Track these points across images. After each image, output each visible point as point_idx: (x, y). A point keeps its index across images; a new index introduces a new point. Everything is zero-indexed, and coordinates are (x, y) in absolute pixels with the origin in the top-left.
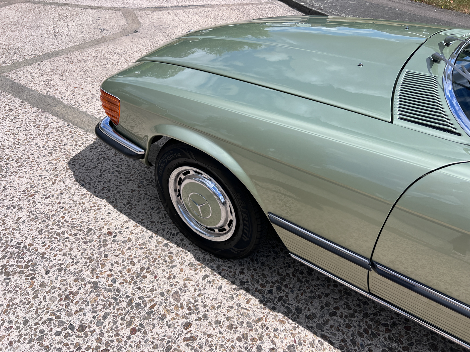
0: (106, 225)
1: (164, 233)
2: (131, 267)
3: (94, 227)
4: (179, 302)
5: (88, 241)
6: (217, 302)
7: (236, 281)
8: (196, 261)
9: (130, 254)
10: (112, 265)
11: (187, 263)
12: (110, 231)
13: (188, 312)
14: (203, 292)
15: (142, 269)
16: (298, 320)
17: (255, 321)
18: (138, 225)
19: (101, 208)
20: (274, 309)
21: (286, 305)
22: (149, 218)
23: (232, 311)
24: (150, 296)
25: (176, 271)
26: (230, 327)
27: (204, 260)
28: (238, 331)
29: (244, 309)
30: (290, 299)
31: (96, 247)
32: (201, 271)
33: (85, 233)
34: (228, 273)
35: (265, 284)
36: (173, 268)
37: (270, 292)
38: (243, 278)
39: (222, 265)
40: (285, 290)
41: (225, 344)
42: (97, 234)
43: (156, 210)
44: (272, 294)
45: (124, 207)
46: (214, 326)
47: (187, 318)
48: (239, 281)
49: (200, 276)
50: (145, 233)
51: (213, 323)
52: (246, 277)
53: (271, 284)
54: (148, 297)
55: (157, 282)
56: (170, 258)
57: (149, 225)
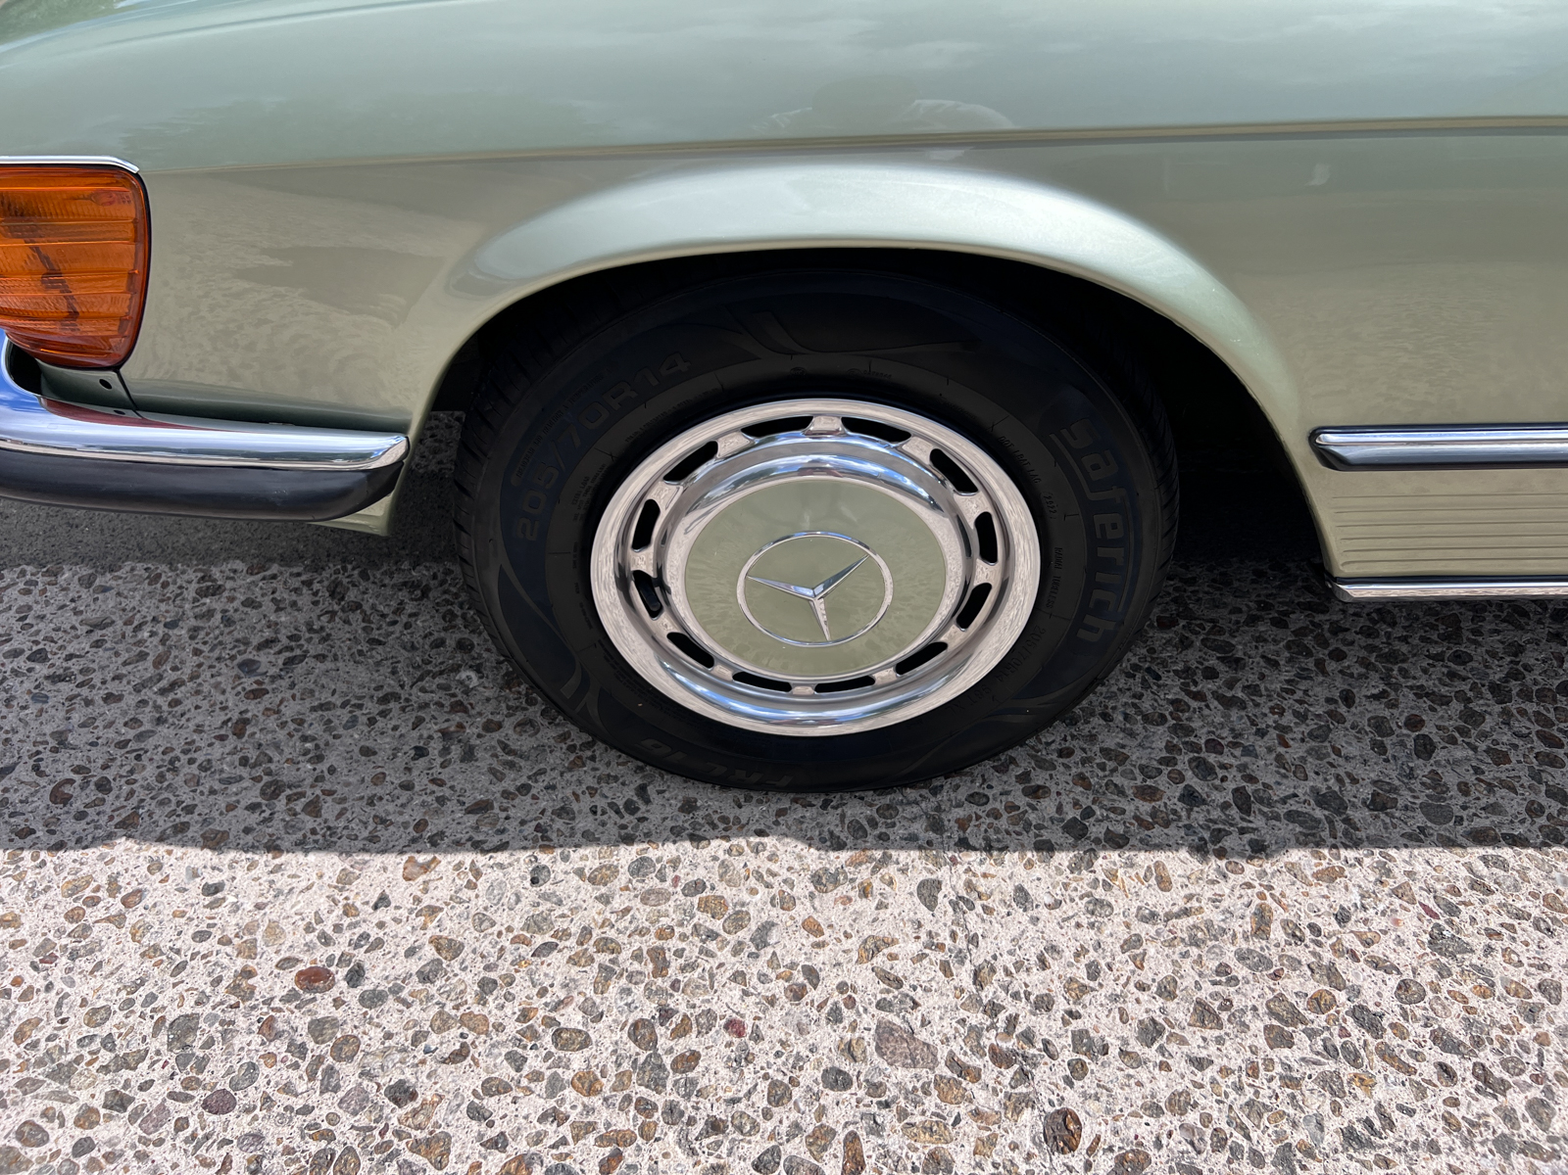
0: (249, 950)
1: (584, 823)
2: (577, 1061)
3: (190, 1001)
4: (935, 1061)
5: (224, 1085)
6: (1068, 955)
7: (1046, 835)
8: (832, 855)
9: (513, 1008)
10: (477, 1113)
11: (802, 887)
12: (301, 967)
13: (1009, 1073)
14: (980, 956)
15: (640, 1032)
16: (1362, 834)
17: (1255, 934)
18: (422, 858)
19: (139, 893)
20: (1259, 849)
21: (1282, 810)
22: (441, 800)
23: (1151, 951)
24: (796, 1127)
25: (791, 946)
26: (1204, 1014)
27: (858, 831)
28: (1243, 1011)
29: (1178, 916)
30: (1270, 780)
31: (301, 1087)
32: (891, 883)
33: (170, 1056)
34: (990, 825)
35: (1149, 782)
36: (766, 944)
37: (1191, 798)
38: (1060, 809)
39: (938, 809)
40: (1226, 760)
41: (1257, 1093)
42: (242, 1023)
43: (445, 751)
44: (1204, 802)
45: (270, 819)
46: (1151, 1053)
47: (1028, 1101)
48: (1058, 828)
49: (904, 898)
50: (493, 875)
51: (1135, 1047)
52: (1066, 800)
53: (1166, 770)
54: (791, 1137)
55: (765, 1045)
56: (714, 906)
57: (476, 828)
